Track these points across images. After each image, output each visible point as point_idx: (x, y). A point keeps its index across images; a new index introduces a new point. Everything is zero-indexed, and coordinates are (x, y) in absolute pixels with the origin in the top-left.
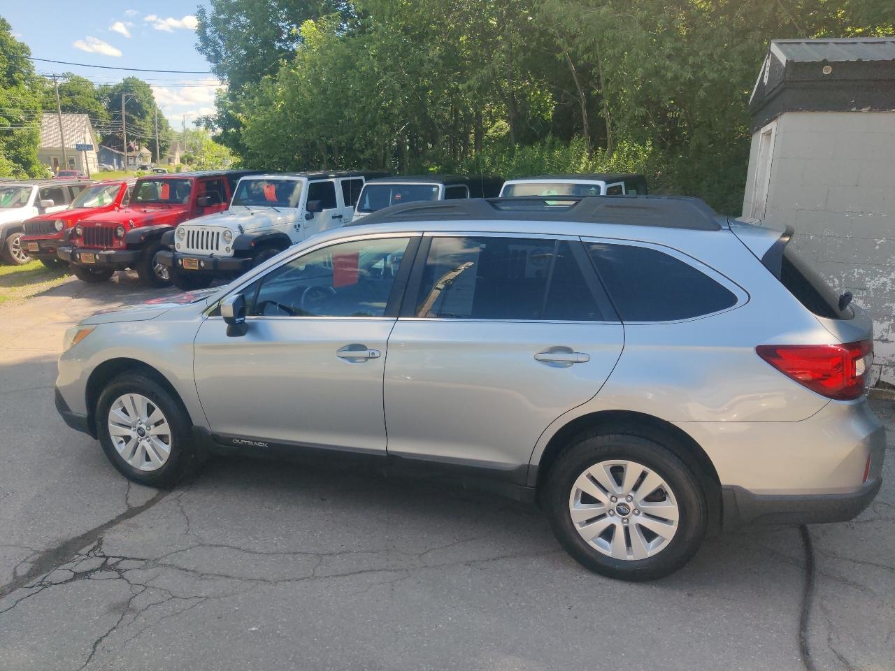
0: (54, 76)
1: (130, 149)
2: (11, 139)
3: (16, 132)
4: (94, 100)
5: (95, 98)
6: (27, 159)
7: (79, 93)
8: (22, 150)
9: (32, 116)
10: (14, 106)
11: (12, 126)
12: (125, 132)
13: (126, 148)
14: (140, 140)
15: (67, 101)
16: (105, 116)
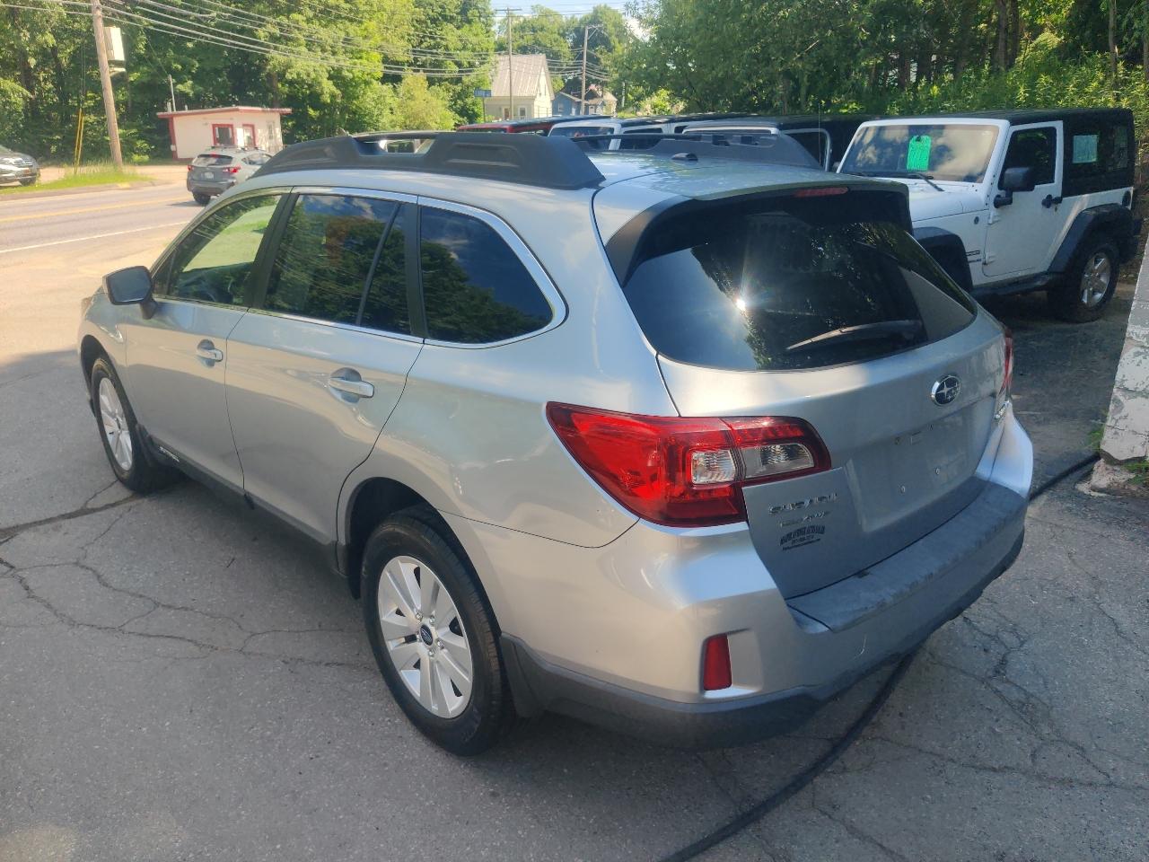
0: (508, 10)
1: (591, 95)
2: (458, 88)
3: (465, 79)
4: (556, 36)
5: (559, 34)
6: (473, 110)
7: (542, 29)
8: (469, 101)
9: (484, 59)
10: (464, 48)
11: (460, 72)
12: (584, 74)
13: (584, 94)
14: (604, 84)
15: (528, 38)
16: (567, 57)
